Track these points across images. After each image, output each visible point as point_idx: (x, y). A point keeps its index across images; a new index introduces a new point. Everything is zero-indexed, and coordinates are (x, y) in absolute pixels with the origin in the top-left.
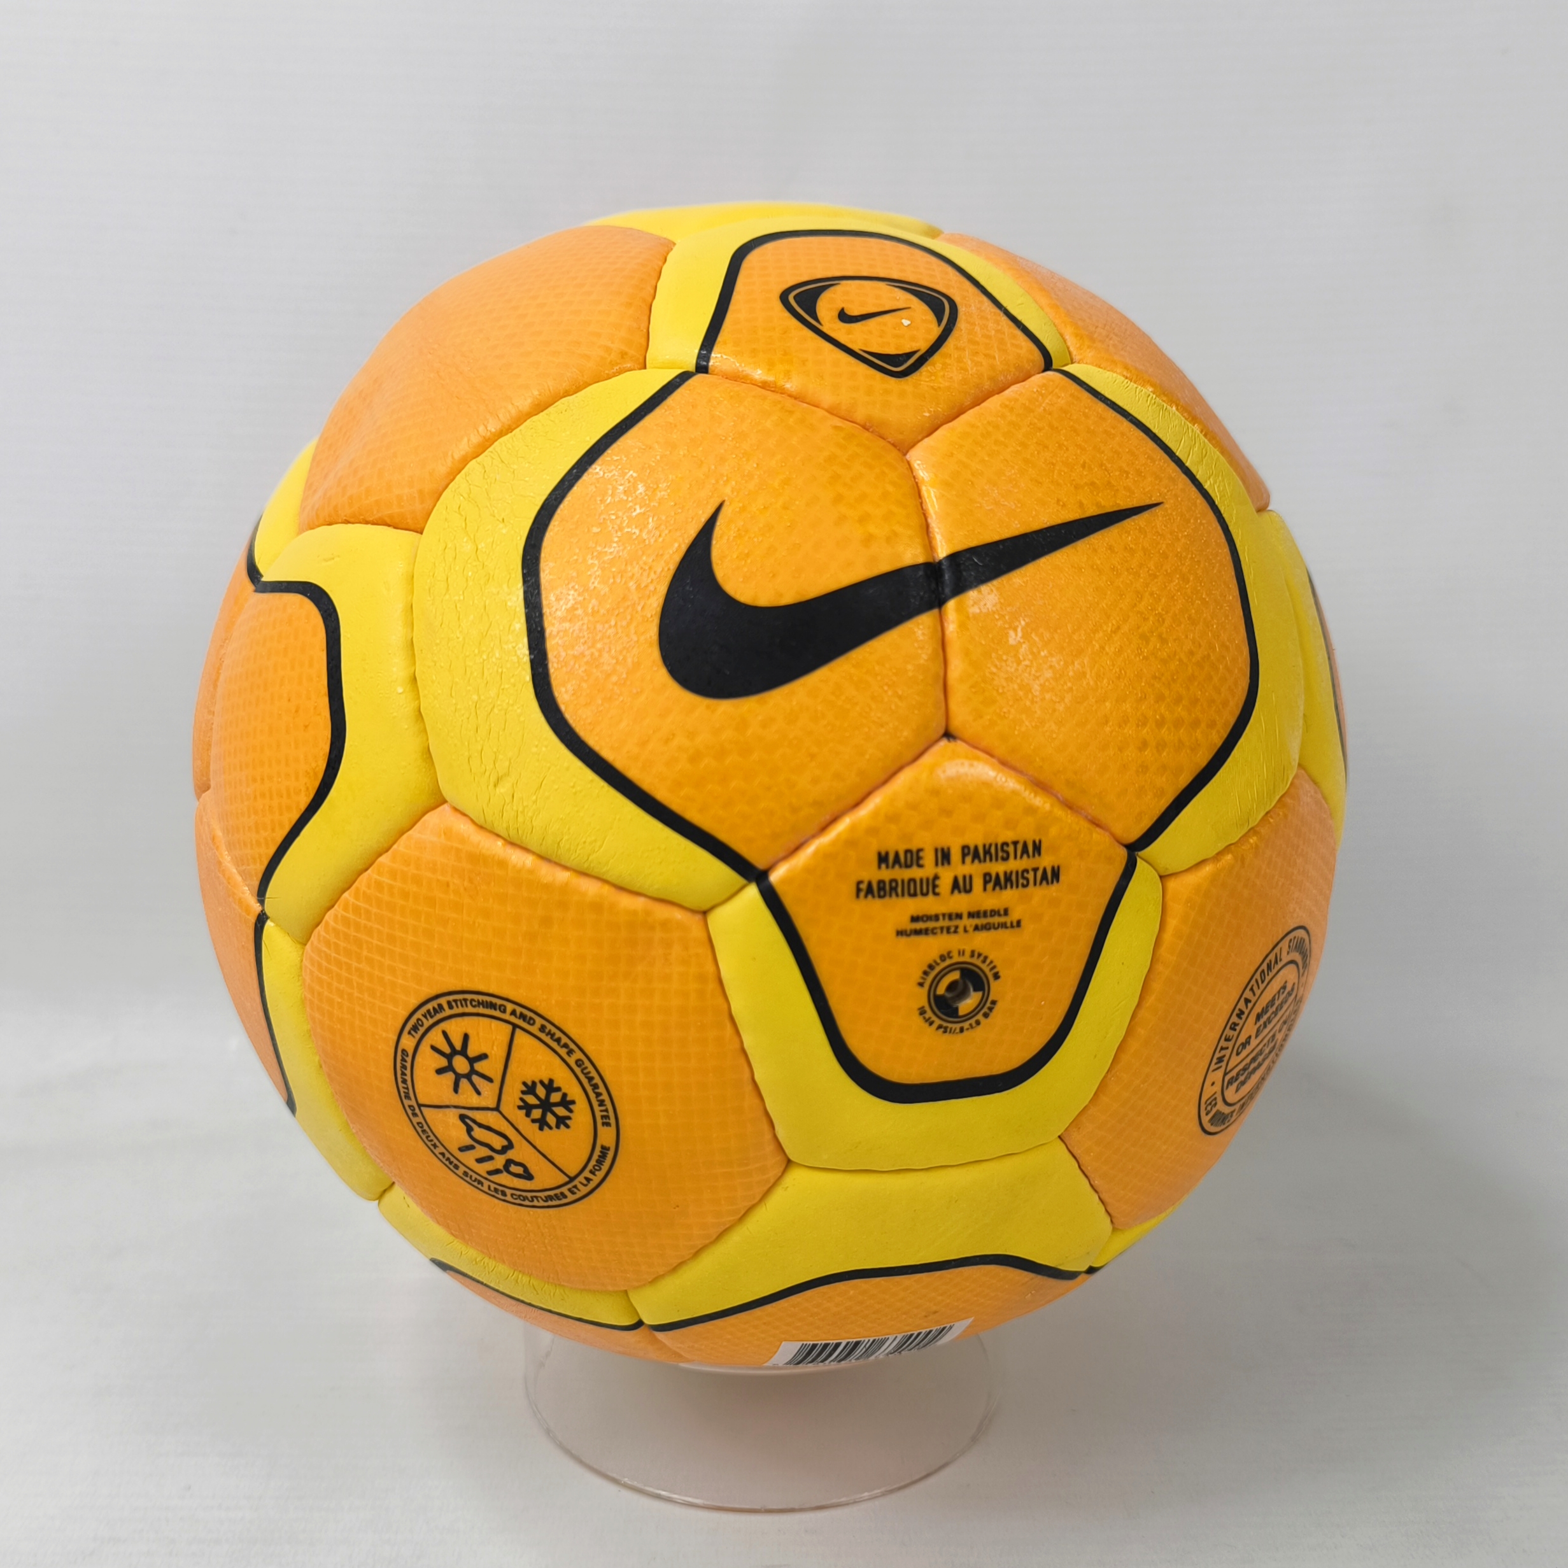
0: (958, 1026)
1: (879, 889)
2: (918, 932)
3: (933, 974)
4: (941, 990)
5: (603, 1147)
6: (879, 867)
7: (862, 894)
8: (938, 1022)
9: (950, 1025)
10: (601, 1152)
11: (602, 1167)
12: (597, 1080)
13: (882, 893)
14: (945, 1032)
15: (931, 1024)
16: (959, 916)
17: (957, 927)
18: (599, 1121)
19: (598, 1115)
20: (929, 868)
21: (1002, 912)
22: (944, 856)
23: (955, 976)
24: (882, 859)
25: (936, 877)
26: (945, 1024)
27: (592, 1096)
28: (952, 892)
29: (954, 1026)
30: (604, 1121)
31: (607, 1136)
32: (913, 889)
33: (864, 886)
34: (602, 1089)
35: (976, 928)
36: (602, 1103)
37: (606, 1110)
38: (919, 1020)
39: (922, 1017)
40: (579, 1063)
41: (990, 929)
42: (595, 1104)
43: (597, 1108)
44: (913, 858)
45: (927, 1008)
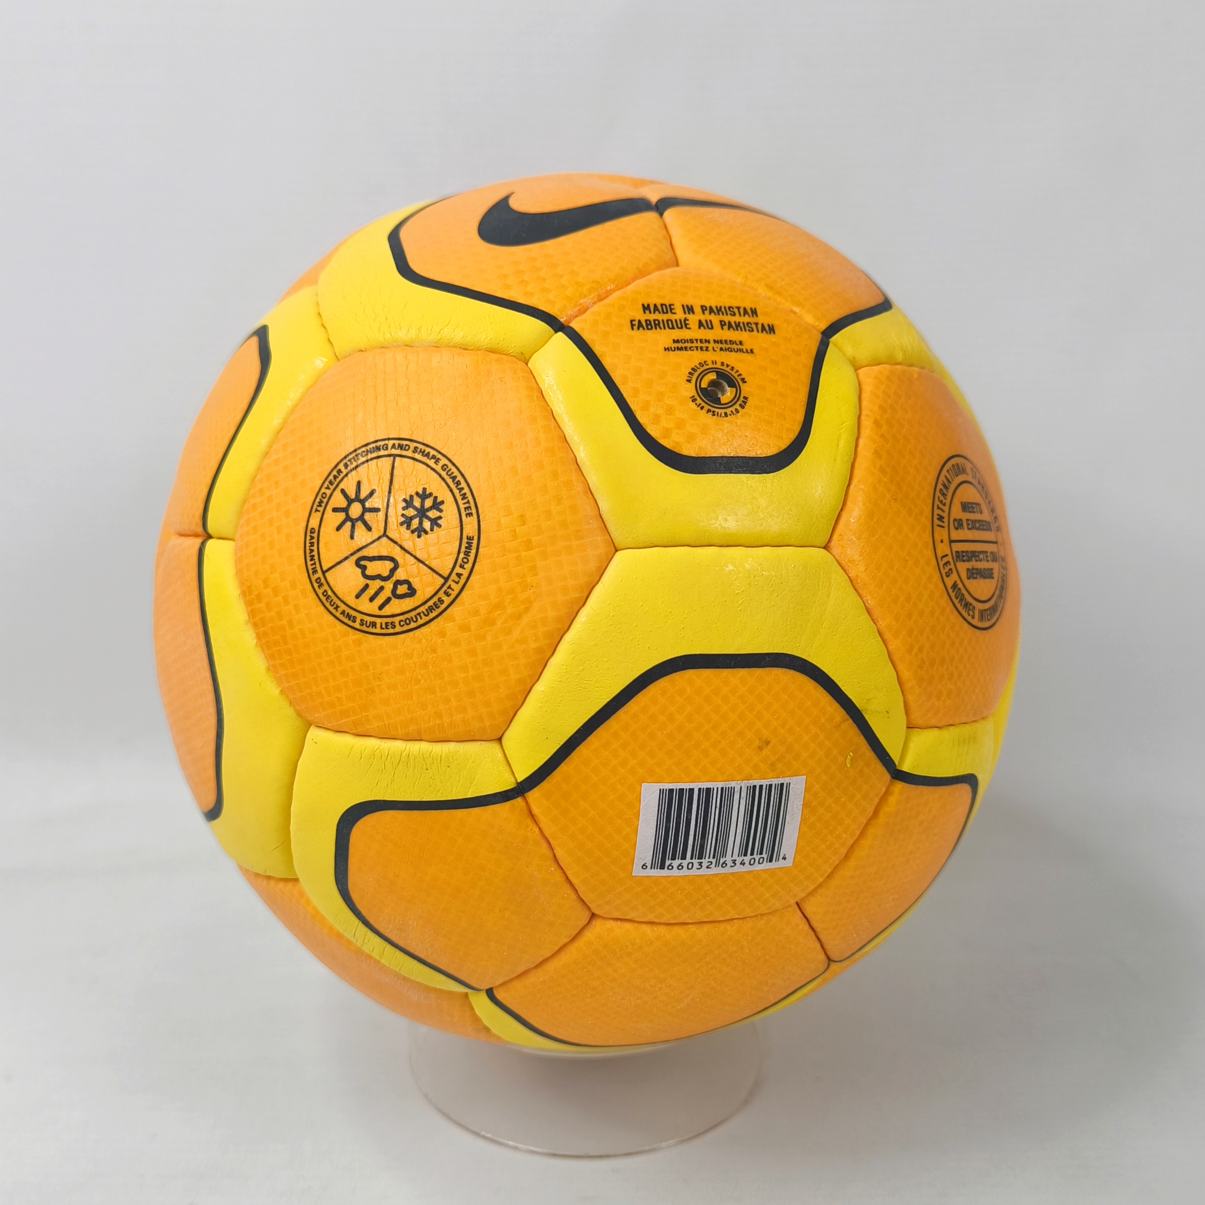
0: (723, 411)
1: (647, 325)
2: (679, 349)
3: (696, 374)
4: (704, 385)
5: (469, 538)
6: (645, 313)
7: (635, 327)
8: (707, 407)
9: (717, 410)
10: (467, 543)
11: (469, 558)
12: (459, 478)
13: (649, 327)
14: (714, 415)
15: (702, 408)
16: (708, 341)
17: (707, 347)
18: (463, 514)
19: (462, 507)
20: (680, 315)
21: (738, 343)
22: (690, 309)
23: (713, 376)
24: (646, 308)
25: (686, 320)
26: (713, 409)
27: (456, 492)
28: (699, 328)
29: (720, 411)
30: (467, 512)
31: (470, 528)
32: (671, 325)
33: (636, 323)
34: (463, 485)
35: (721, 349)
36: (464, 496)
37: (468, 502)
38: (693, 405)
39: (694, 403)
40: (444, 467)
41: (732, 351)
42: (459, 498)
43: (461, 502)
44: (668, 308)
45: (697, 397)
